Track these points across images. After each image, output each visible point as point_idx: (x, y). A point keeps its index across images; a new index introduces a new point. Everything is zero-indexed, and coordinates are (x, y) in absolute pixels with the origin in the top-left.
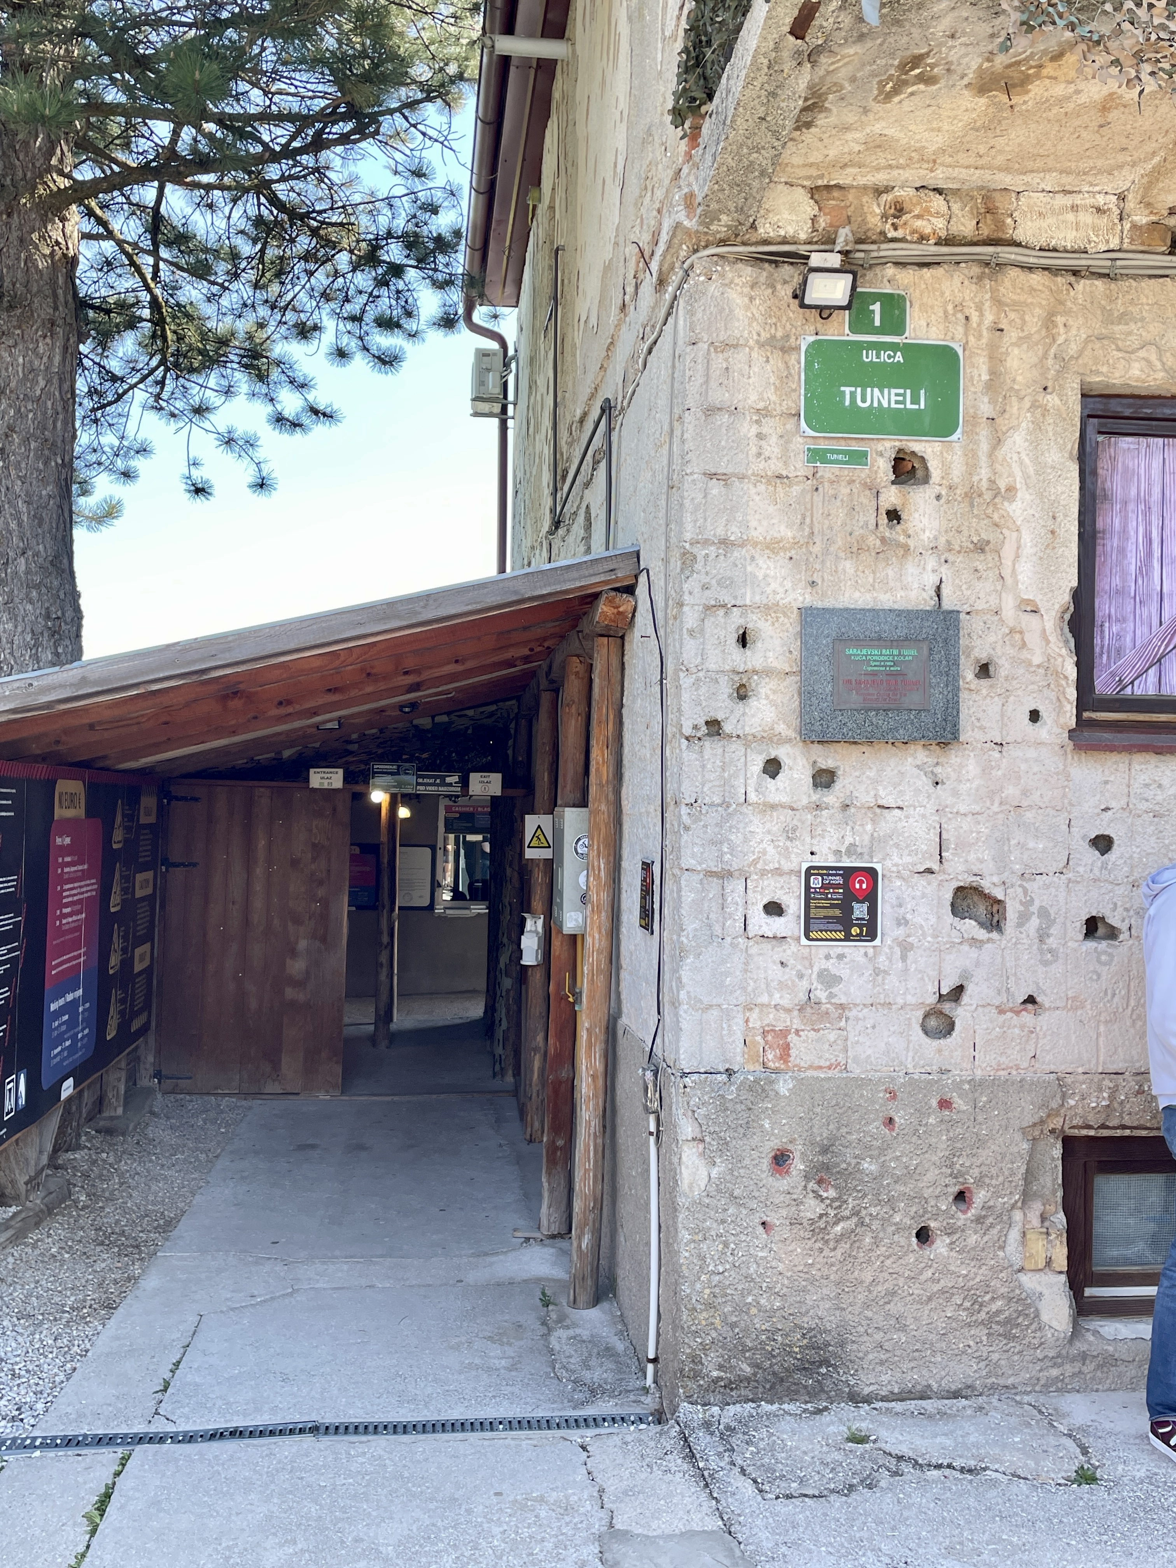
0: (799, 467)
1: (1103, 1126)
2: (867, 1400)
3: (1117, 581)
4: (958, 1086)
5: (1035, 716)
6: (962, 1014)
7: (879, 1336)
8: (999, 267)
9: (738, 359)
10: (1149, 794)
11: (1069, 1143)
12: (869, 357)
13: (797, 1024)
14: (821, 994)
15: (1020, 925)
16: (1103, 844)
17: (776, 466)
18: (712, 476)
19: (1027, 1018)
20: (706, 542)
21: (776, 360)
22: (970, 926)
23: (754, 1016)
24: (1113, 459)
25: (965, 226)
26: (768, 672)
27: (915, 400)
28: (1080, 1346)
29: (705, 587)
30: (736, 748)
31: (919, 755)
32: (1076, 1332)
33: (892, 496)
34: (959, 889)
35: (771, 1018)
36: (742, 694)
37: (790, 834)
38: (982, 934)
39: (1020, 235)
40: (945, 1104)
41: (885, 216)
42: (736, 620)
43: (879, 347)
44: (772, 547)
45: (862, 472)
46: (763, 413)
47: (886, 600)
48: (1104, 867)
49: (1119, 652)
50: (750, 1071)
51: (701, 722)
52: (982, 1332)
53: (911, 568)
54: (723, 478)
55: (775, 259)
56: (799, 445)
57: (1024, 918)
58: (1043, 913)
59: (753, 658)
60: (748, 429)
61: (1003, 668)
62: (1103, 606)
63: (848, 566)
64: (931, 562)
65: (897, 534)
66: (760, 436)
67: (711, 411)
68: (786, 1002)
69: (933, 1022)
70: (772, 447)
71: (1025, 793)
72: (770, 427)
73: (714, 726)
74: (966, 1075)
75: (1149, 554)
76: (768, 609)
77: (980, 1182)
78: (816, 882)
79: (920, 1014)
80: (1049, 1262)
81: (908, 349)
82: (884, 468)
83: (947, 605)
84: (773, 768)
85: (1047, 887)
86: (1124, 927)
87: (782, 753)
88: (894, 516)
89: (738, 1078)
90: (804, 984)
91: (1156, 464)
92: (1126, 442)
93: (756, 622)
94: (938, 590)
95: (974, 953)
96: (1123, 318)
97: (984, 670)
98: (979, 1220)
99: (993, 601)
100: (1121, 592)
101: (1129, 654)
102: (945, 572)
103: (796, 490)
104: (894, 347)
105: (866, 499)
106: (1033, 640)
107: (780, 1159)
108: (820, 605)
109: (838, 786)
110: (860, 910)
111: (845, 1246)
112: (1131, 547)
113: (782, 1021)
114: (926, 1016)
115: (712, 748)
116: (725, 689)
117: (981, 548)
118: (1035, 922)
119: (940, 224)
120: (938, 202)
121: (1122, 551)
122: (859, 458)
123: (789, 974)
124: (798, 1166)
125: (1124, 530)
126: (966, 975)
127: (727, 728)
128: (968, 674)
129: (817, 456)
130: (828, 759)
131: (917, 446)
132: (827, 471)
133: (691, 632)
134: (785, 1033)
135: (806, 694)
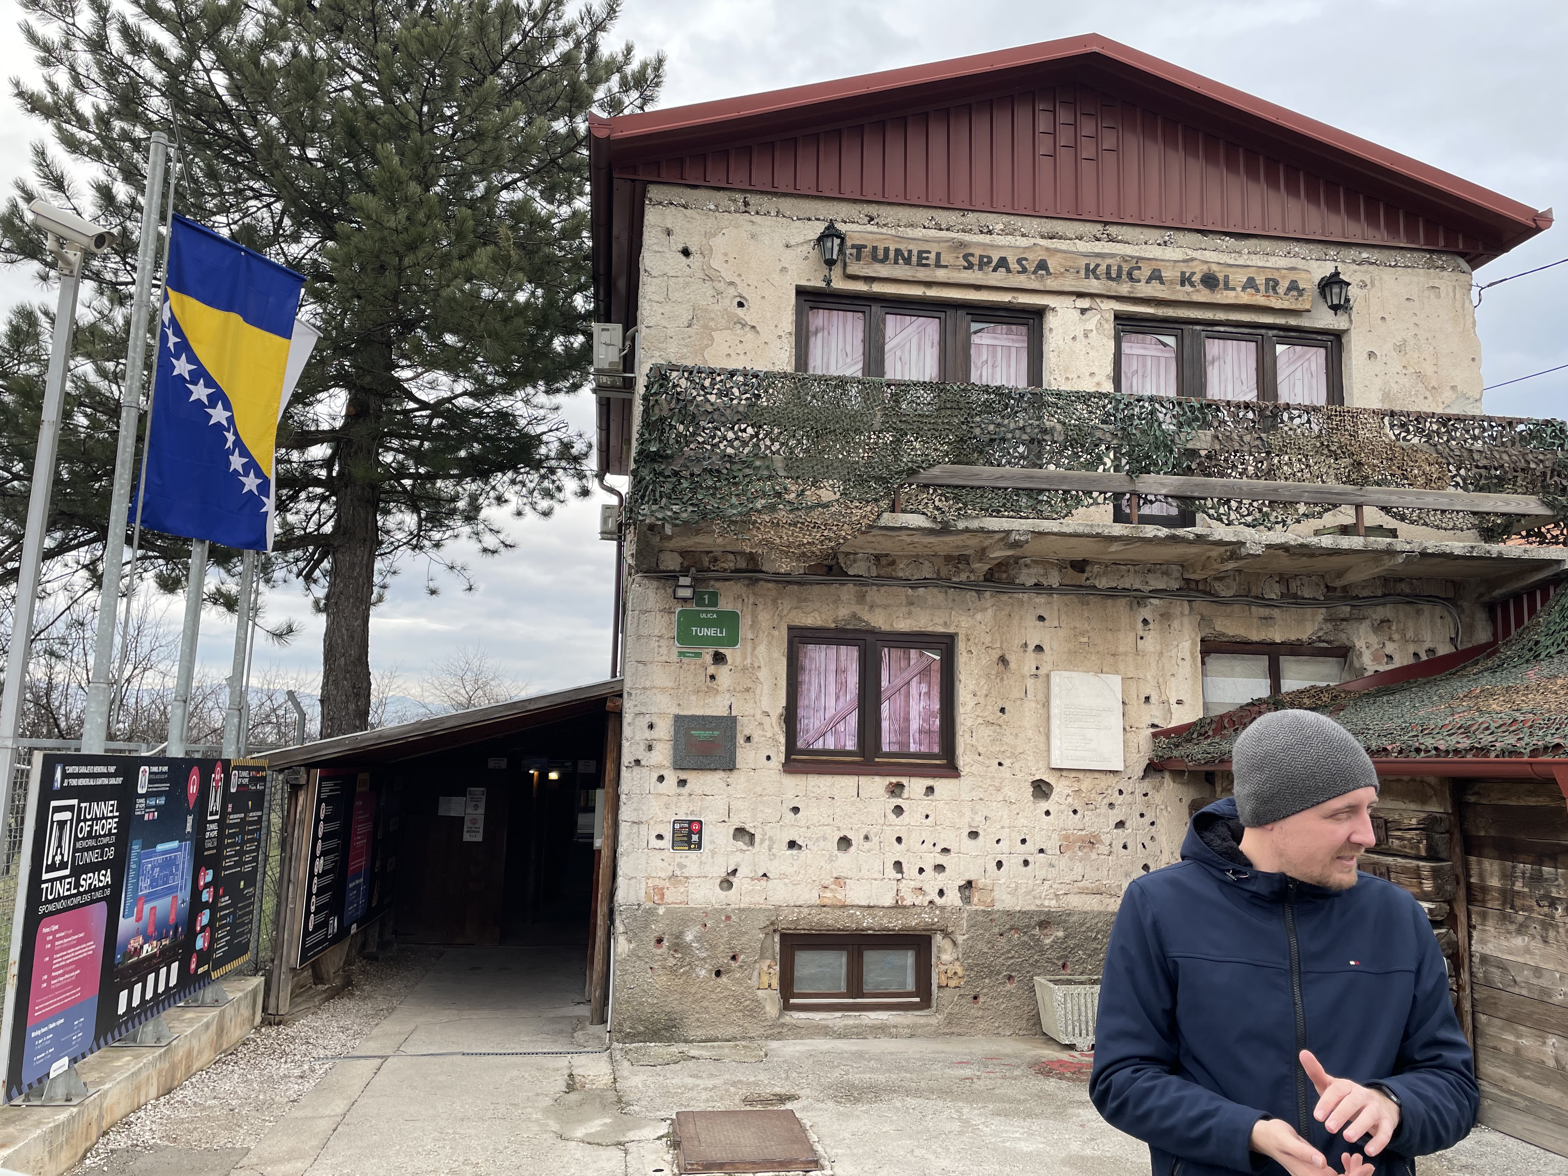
0: (674, 658)
1: (795, 929)
2: (692, 1042)
3: (806, 702)
4: (733, 910)
5: (768, 758)
6: (735, 880)
7: (697, 1016)
8: (758, 580)
9: (650, 617)
10: (814, 790)
11: (783, 937)
12: (704, 616)
13: (668, 885)
14: (678, 873)
15: (761, 844)
16: (796, 810)
17: (665, 658)
18: (639, 662)
19: (763, 882)
20: (636, 688)
21: (666, 617)
22: (740, 844)
23: (650, 881)
24: (805, 653)
25: (743, 565)
26: (660, 740)
27: (721, 632)
28: (782, 1020)
29: (635, 706)
30: (645, 770)
31: (721, 774)
32: (781, 1015)
33: (712, 670)
34: (736, 829)
35: (657, 882)
36: (650, 748)
37: (667, 806)
38: (745, 847)
39: (764, 569)
40: (728, 918)
41: (710, 562)
42: (647, 719)
43: (707, 612)
44: (663, 689)
45: (699, 661)
46: (661, 637)
47: (708, 712)
48: (795, 820)
49: (807, 731)
50: (649, 905)
51: (632, 760)
52: (740, 1014)
53: (719, 698)
54: (644, 663)
55: (667, 578)
56: (675, 651)
57: (762, 841)
58: (771, 839)
59: (654, 734)
60: (654, 644)
61: (755, 738)
62: (801, 712)
63: (694, 698)
64: (728, 695)
65: (714, 684)
66: (659, 646)
67: (639, 637)
68: (663, 876)
69: (725, 885)
70: (664, 650)
71: (764, 789)
72: (663, 643)
73: (638, 762)
74: (737, 906)
75: (820, 691)
76: (661, 714)
77: (742, 953)
78: (677, 826)
79: (719, 881)
80: (770, 986)
81: (717, 612)
82: (708, 658)
83: (733, 714)
84: (661, 779)
85: (772, 828)
86: (804, 845)
87: (665, 773)
88: (713, 677)
89: (642, 907)
90: (671, 868)
91: (823, 655)
92: (810, 647)
93: (655, 720)
94: (730, 707)
95: (741, 856)
96: (806, 600)
97: (748, 739)
98: (741, 967)
99: (752, 712)
100: (808, 707)
101: (812, 732)
102: (733, 700)
103: (673, 668)
104: (713, 612)
105: (701, 671)
106: (767, 726)
107: (660, 941)
108: (682, 713)
109: (688, 786)
110: (695, 838)
111: (684, 978)
112: (812, 689)
113: (661, 883)
114: (722, 882)
115: (637, 769)
116: (642, 747)
117: (748, 690)
118: (767, 843)
119: (732, 565)
120: (731, 557)
121: (809, 690)
122: (698, 655)
123: (665, 864)
124: (666, 943)
125: (810, 682)
126: (738, 865)
127: (643, 763)
128: (740, 740)
129: (681, 654)
130: (683, 775)
131: (721, 651)
132: (685, 660)
133: (629, 724)
134: (663, 889)
135: (675, 749)
